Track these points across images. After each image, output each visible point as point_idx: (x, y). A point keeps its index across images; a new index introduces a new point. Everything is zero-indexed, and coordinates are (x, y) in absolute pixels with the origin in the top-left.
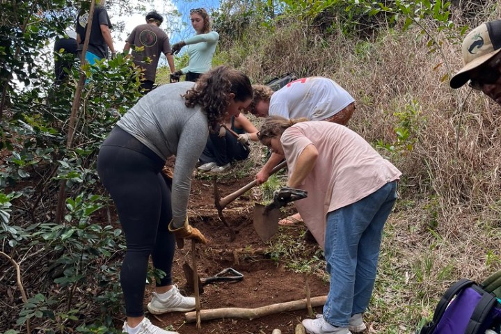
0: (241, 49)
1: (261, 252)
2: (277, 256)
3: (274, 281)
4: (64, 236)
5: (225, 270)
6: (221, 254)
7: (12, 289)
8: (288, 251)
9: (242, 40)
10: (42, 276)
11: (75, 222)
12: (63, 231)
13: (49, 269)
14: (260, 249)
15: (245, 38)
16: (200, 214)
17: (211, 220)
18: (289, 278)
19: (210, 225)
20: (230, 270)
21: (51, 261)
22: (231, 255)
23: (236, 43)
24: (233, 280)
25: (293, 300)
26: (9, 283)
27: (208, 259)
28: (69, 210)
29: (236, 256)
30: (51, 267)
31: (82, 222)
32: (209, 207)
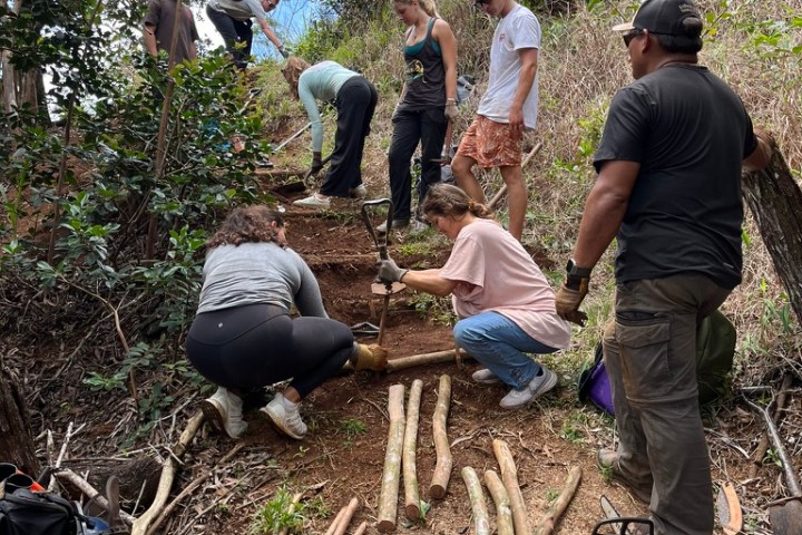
0: (381, 34)
1: (404, 302)
2: (423, 306)
3: (419, 336)
4: (166, 274)
5: (358, 325)
6: (353, 305)
7: (100, 350)
8: (438, 301)
9: (381, 20)
10: (134, 334)
11: (179, 258)
12: (167, 268)
13: (143, 325)
14: (402, 299)
15: (385, 17)
16: (325, 261)
17: (341, 268)
18: (437, 333)
19: (339, 274)
20: (366, 325)
21: (144, 316)
22: (367, 306)
23: (372, 24)
24: (369, 334)
25: (438, 351)
26: (94, 344)
27: (338, 311)
28: (173, 245)
29: (372, 308)
30: (145, 323)
31: (188, 257)
32: (337, 252)
